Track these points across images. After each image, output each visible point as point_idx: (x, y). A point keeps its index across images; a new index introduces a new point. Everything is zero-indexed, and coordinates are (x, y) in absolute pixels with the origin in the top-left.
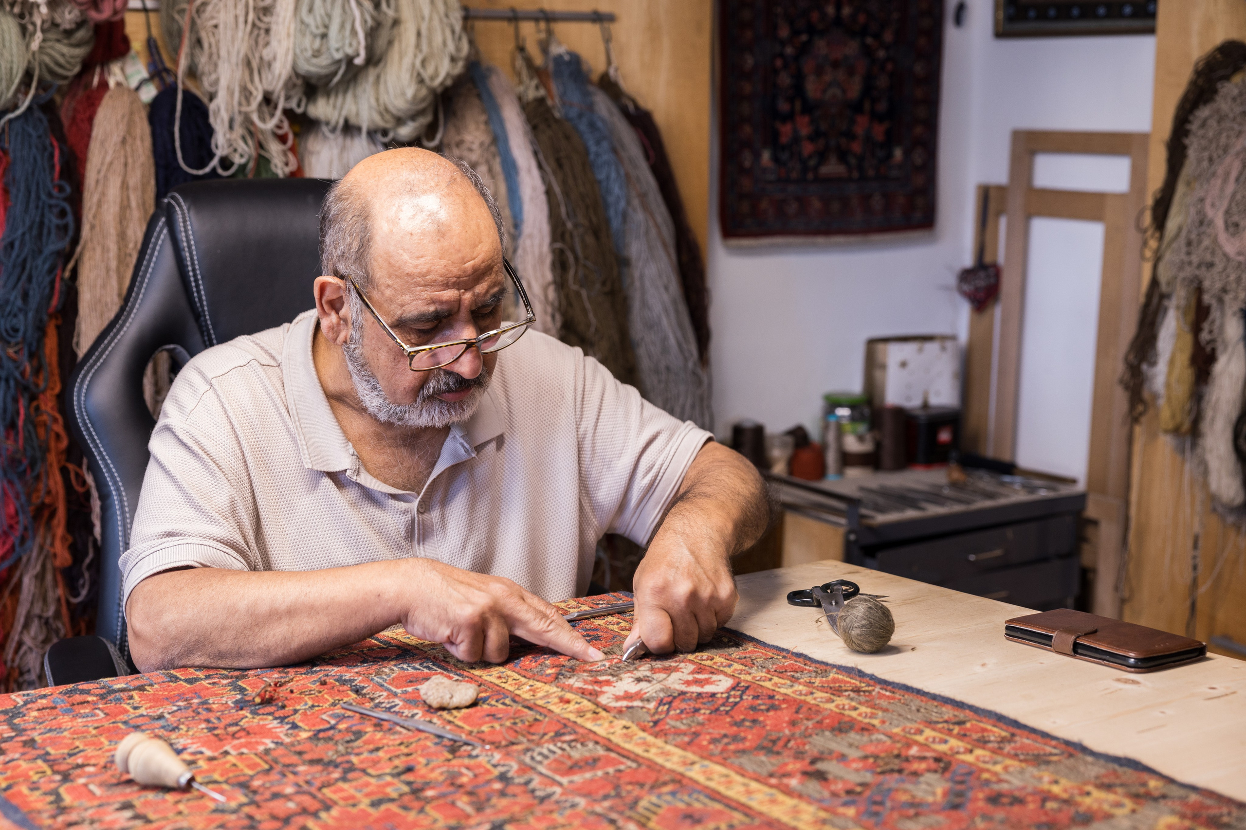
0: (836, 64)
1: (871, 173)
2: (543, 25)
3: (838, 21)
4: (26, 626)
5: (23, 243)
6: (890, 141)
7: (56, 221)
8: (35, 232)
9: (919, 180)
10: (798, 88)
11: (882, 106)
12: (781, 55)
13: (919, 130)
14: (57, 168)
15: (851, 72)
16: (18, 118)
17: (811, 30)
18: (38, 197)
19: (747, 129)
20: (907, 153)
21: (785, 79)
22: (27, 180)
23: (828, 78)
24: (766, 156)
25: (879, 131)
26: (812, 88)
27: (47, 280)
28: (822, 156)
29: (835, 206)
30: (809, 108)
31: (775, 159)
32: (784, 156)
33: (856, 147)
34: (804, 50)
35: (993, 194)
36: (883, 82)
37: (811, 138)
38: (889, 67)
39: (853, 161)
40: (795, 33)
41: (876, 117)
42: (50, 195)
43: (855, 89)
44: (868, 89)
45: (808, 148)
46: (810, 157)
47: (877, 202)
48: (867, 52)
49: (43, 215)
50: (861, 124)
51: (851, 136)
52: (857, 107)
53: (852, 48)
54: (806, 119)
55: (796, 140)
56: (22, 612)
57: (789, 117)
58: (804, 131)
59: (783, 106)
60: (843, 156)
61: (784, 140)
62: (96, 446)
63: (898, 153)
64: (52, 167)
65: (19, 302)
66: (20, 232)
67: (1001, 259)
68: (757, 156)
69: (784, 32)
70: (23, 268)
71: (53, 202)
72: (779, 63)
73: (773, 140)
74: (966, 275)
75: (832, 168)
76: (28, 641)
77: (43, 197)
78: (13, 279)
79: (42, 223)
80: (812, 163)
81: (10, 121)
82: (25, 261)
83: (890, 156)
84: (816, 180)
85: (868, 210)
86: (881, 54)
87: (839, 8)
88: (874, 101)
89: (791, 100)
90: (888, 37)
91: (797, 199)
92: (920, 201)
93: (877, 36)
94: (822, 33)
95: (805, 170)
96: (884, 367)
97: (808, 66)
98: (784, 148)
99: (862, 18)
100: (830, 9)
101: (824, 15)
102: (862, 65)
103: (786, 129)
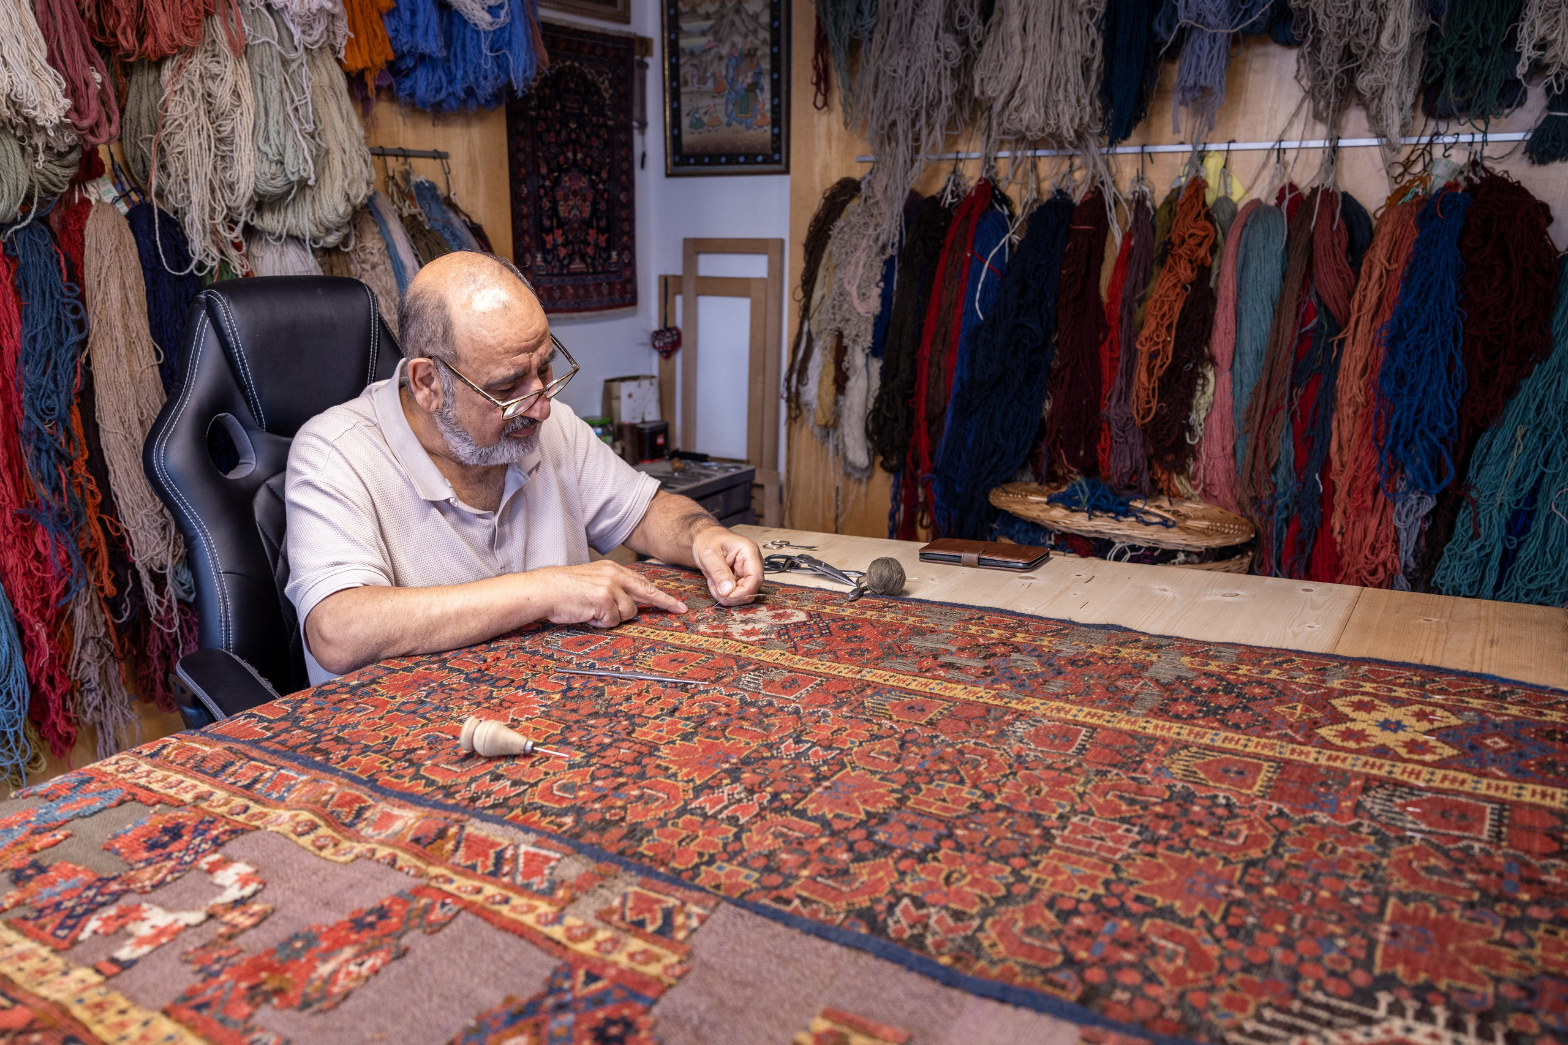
0: (575, 193)
1: (600, 269)
2: (401, 159)
3: (575, 163)
4: (83, 645)
5: (46, 337)
6: (608, 249)
7: (71, 316)
8: (54, 327)
9: (628, 273)
10: (554, 209)
11: (603, 223)
12: (543, 186)
13: (625, 239)
14: (65, 272)
15: (584, 200)
16: (24, 228)
17: (560, 169)
18: (52, 297)
19: (527, 239)
20: (619, 255)
21: (546, 204)
22: (41, 282)
23: (571, 203)
24: (539, 257)
25: (603, 239)
26: (562, 209)
27: (71, 366)
28: (571, 257)
29: (581, 291)
30: (561, 224)
31: (545, 260)
32: (550, 258)
33: (590, 251)
34: (556, 182)
35: (670, 282)
36: (602, 206)
37: (564, 245)
38: (605, 195)
39: (589, 261)
40: (551, 171)
41: (600, 231)
42: (62, 294)
43: (587, 211)
44: (594, 210)
45: (562, 252)
46: (564, 258)
47: (605, 289)
48: (593, 185)
49: (58, 312)
50: (592, 235)
51: (586, 243)
52: (588, 223)
53: (583, 183)
54: (560, 232)
55: (555, 246)
56: (79, 635)
57: (550, 231)
58: (560, 241)
59: (546, 223)
60: (583, 257)
61: (548, 246)
62: (180, 499)
63: (614, 254)
64: (60, 271)
65: (51, 386)
66: (41, 327)
67: (679, 323)
68: (534, 257)
69: (544, 170)
70: (48, 359)
71: (66, 300)
72: (542, 191)
73: (542, 246)
74: (656, 335)
75: (577, 265)
76: (86, 657)
77: (57, 296)
78: (41, 367)
79: (59, 319)
80: (566, 262)
81: (16, 232)
82: (49, 352)
83: (609, 257)
84: (570, 274)
85: (600, 294)
86: (601, 186)
87: (575, 155)
88: (599, 219)
89: (551, 218)
90: (604, 175)
91: (560, 287)
92: (629, 287)
93: (598, 174)
94: (567, 171)
95: (562, 267)
96: (619, 398)
97: (559, 194)
98: (549, 252)
99: (589, 161)
100: (570, 155)
101: (567, 158)
102: (590, 195)
103: (549, 238)
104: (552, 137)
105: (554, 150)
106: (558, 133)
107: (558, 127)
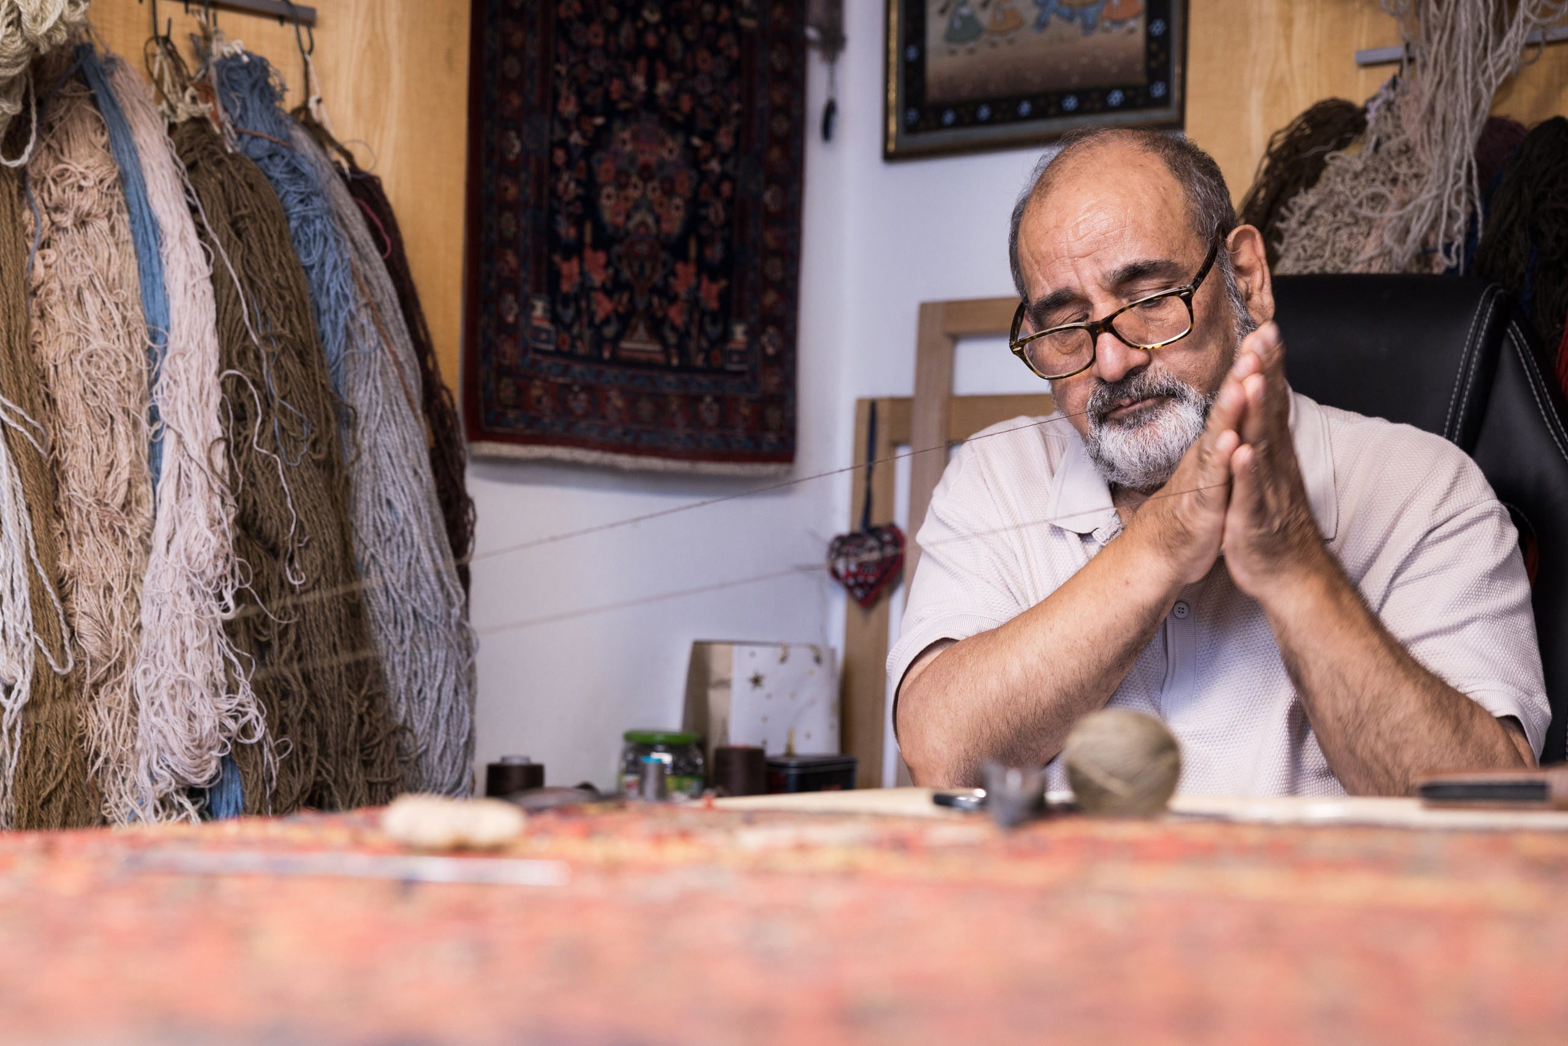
0: (646, 173)
1: (699, 361)
3: (650, 101)
6: (726, 313)
9: (772, 381)
10: (589, 203)
11: (715, 253)
12: (564, 144)
13: (770, 298)
15: (669, 192)
17: (610, 109)
19: (511, 259)
20: (753, 334)
21: (569, 186)
23: (634, 193)
24: (539, 308)
25: (711, 292)
26: (609, 206)
28: (625, 322)
29: (645, 408)
30: (604, 240)
31: (554, 317)
32: (568, 314)
33: (676, 315)
34: (599, 140)
35: (883, 412)
36: (716, 212)
37: (611, 289)
38: (726, 188)
39: (672, 338)
40: (587, 111)
41: (705, 269)
43: (674, 221)
44: (694, 220)
45: (603, 306)
46: (606, 321)
47: (709, 410)
48: (693, 158)
50: (684, 279)
51: (668, 295)
52: (677, 249)
53: (670, 150)
54: (601, 257)
55: (585, 289)
57: (574, 250)
58: (598, 278)
59: (566, 231)
60: (656, 327)
61: (566, 287)
63: (739, 332)
68: (526, 307)
69: (569, 108)
72: (560, 156)
73: (550, 283)
74: (842, 545)
75: (640, 344)
80: (609, 331)
83: (726, 336)
84: (616, 360)
85: (695, 421)
86: (714, 165)
87: (651, 82)
88: (703, 242)
89: (578, 222)
90: (724, 140)
91: (587, 388)
92: (773, 415)
93: (708, 136)
94: (626, 117)
95: (599, 341)
96: (725, 684)
97: (605, 169)
98: (566, 300)
99: (686, 103)
100: (639, 81)
101: (630, 88)
102: (685, 181)
103: (569, 268)
104: (595, 35)
105: (599, 64)
106: (612, 28)
107: (612, 14)
